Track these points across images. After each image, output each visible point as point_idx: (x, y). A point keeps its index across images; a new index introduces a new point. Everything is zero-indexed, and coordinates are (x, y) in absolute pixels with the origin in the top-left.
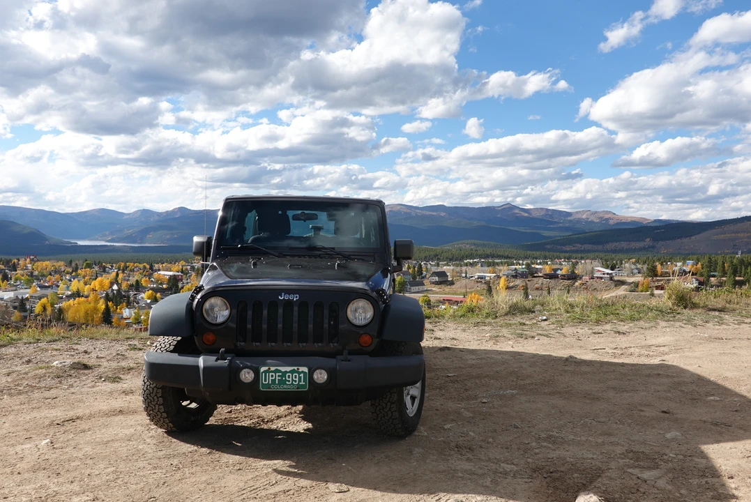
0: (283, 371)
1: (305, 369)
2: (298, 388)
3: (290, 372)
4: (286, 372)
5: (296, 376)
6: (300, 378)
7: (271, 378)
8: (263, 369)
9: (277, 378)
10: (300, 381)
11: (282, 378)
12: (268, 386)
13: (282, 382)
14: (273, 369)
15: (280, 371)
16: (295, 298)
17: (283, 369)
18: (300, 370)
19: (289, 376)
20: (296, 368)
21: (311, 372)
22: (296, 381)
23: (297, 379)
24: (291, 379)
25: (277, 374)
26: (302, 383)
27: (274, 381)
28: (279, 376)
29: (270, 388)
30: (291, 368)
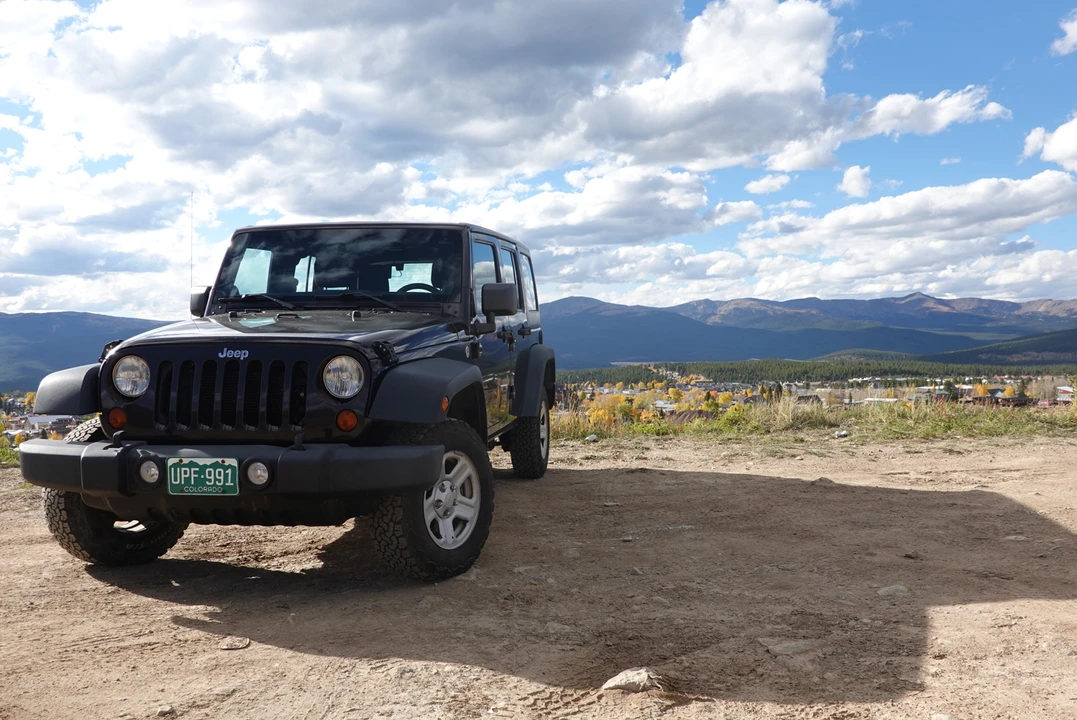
0: (201, 464)
1: (233, 462)
2: (224, 492)
3: (210, 466)
4: (205, 466)
5: (220, 472)
6: (226, 475)
7: (183, 476)
8: (171, 462)
9: (193, 476)
10: (226, 480)
11: (200, 476)
12: (180, 487)
14: (186, 461)
15: (196, 465)
17: (201, 461)
18: (226, 464)
19: (210, 472)
20: (220, 460)
21: (243, 467)
22: (220, 481)
23: (222, 478)
24: (212, 477)
25: (193, 470)
26: (229, 484)
27: (188, 480)
28: (195, 472)
29: (182, 491)
30: (214, 460)
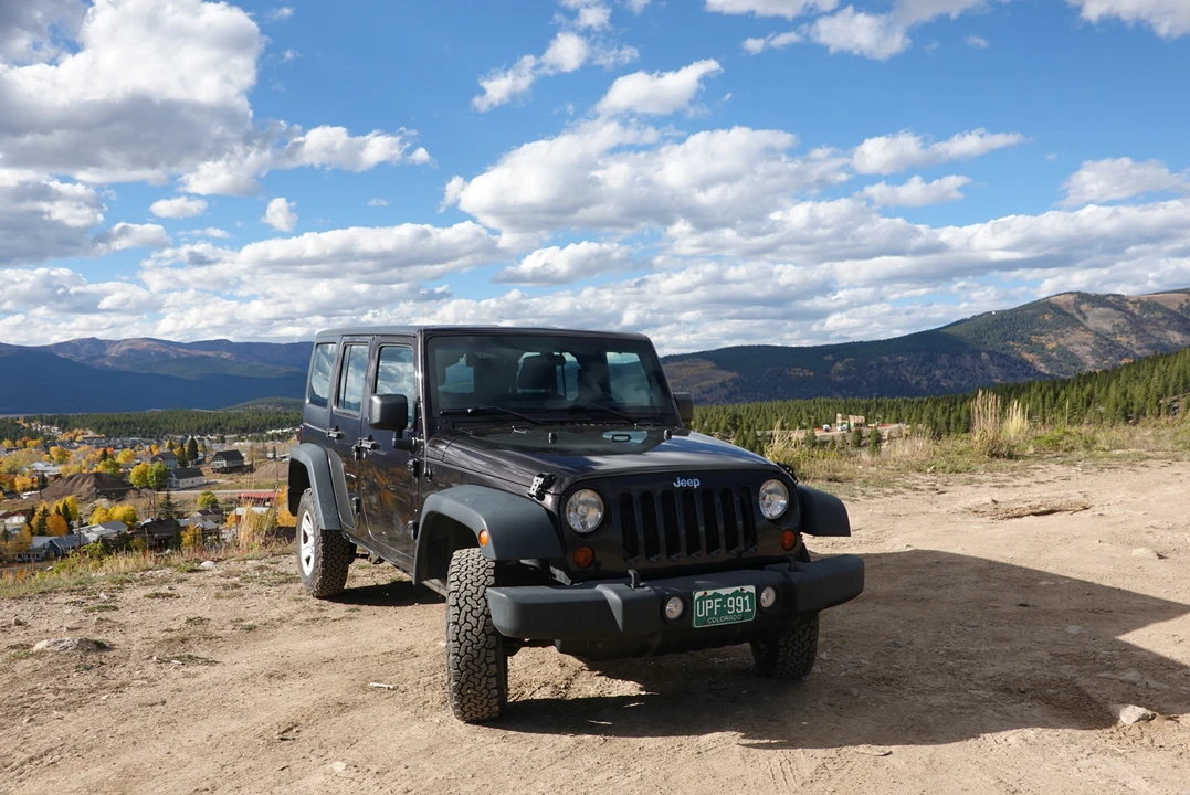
0: (723, 594)
1: (751, 589)
2: (742, 619)
3: (731, 596)
4: (728, 596)
5: (739, 600)
6: (745, 602)
7: (707, 608)
8: (698, 595)
9: (716, 606)
10: (745, 607)
11: (722, 606)
12: (704, 620)
13: (723, 612)
14: (710, 593)
15: (719, 596)
16: (695, 483)
17: (723, 592)
18: (745, 591)
19: (731, 602)
20: (739, 588)
21: (759, 593)
22: (740, 608)
23: (741, 605)
24: (733, 606)
25: (716, 600)
26: (748, 610)
27: (711, 611)
28: (718, 603)
29: (706, 623)
30: (734, 589)
